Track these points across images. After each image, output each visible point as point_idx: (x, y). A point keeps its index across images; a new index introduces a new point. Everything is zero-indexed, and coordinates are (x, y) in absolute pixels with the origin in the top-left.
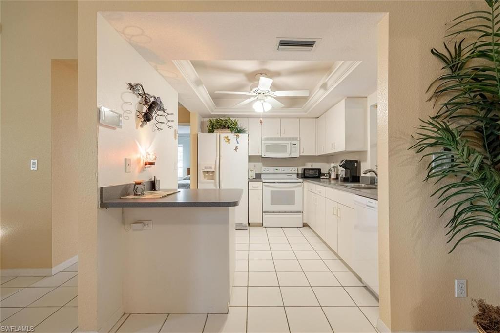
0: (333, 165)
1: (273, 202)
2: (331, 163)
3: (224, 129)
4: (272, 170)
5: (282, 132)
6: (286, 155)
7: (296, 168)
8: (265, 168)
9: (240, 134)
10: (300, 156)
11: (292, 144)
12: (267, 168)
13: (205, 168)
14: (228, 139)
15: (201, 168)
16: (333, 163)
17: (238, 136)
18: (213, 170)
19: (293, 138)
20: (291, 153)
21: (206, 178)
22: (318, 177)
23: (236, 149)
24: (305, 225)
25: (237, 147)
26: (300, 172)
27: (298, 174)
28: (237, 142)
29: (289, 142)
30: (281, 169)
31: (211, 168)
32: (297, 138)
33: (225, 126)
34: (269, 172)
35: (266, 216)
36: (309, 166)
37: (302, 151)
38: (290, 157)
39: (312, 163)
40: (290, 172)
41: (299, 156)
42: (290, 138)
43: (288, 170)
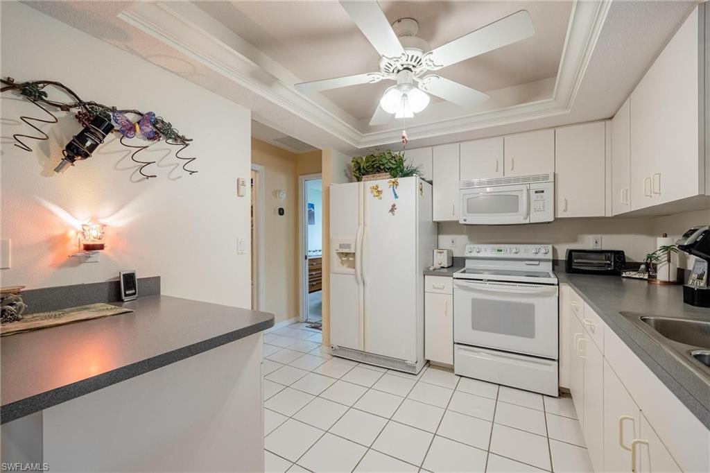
0: (662, 242)
1: (477, 326)
2: (658, 235)
3: (379, 172)
4: (487, 251)
5: (508, 167)
6: (517, 218)
7: (550, 247)
8: (472, 246)
9: (400, 180)
10: (556, 219)
11: (532, 193)
12: (476, 246)
13: (340, 247)
14: (378, 192)
15: (335, 247)
16: (665, 236)
17: (395, 184)
18: (352, 251)
19: (536, 179)
20: (528, 214)
21: (346, 266)
22: (616, 273)
23: (393, 209)
24: (564, 393)
25: (394, 206)
26: (562, 256)
27: (555, 262)
28: (395, 195)
29: (524, 188)
30: (509, 250)
31: (349, 246)
32: (546, 177)
33: (379, 167)
34: (480, 255)
35: (461, 352)
36: (588, 242)
37: (561, 207)
38: (527, 221)
39: (599, 236)
40: (533, 256)
41: (552, 220)
42: (526, 179)
43: (528, 251)
